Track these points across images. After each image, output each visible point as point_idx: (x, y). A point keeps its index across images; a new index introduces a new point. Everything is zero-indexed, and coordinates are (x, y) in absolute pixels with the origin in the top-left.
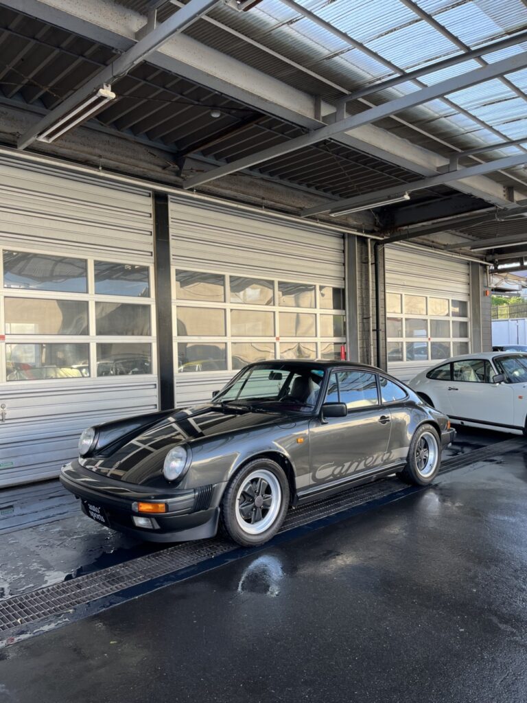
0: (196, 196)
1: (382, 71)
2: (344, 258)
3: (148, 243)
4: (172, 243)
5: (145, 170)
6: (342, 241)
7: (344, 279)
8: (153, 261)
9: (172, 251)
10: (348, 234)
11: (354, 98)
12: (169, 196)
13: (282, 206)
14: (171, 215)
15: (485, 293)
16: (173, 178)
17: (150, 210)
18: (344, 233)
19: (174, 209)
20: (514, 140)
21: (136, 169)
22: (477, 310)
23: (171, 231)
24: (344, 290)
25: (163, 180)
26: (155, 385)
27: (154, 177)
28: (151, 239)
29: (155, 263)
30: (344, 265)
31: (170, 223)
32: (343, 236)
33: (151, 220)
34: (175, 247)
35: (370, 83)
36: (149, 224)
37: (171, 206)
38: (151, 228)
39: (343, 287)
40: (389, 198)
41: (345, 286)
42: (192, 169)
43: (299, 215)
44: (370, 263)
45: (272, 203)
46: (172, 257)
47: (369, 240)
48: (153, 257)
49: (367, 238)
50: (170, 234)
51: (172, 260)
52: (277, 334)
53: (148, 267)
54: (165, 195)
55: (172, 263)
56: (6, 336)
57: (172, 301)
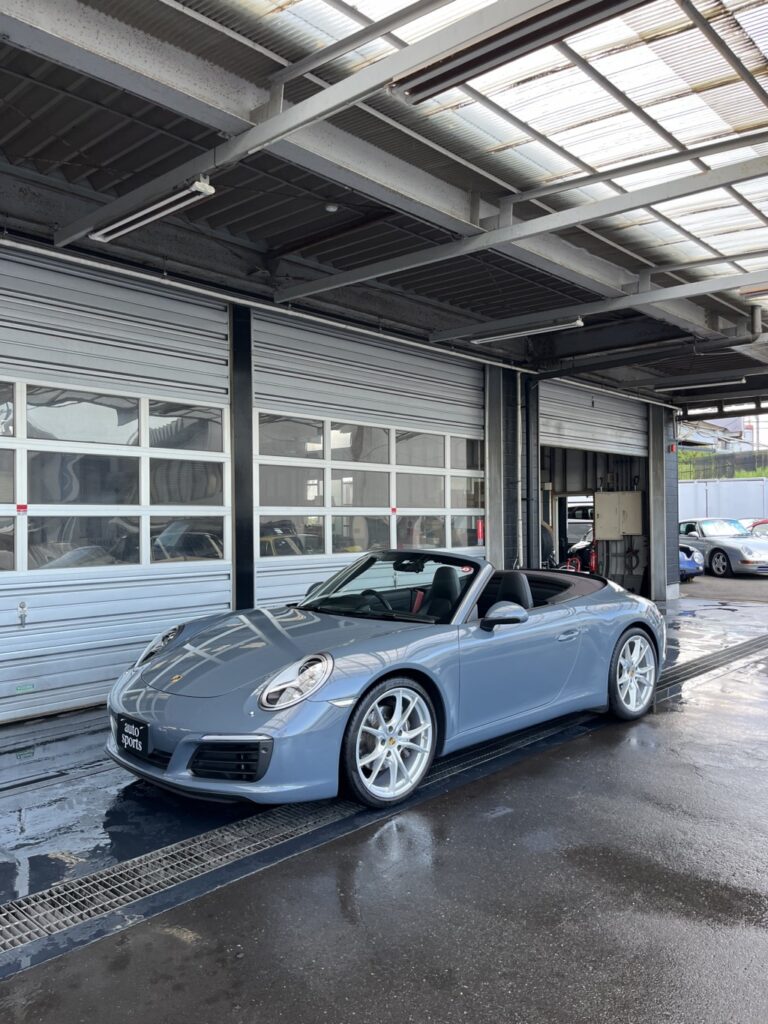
0: (290, 313)
1: (567, 169)
2: (484, 398)
3: (222, 377)
4: (255, 376)
5: (225, 277)
6: (481, 375)
7: (484, 427)
8: (228, 401)
9: (255, 388)
10: (491, 365)
11: (524, 199)
12: (252, 311)
13: (404, 326)
14: (254, 337)
15: (670, 449)
16: (260, 288)
17: (226, 330)
18: (484, 365)
19: (258, 330)
20: (727, 254)
21: (213, 274)
22: (659, 471)
23: (254, 360)
24: (483, 442)
25: (248, 290)
26: (229, 575)
27: (235, 286)
28: (226, 371)
29: (232, 405)
30: (484, 408)
31: (253, 348)
32: (483, 368)
33: (227, 344)
34: (259, 381)
35: (547, 181)
36: (224, 351)
37: (255, 325)
38: (226, 355)
39: (482, 438)
40: (555, 323)
41: (484, 437)
42: (287, 275)
43: (428, 340)
44: (519, 407)
45: (392, 322)
46: (254, 396)
47: (519, 374)
48: (228, 396)
49: (516, 371)
50: (253, 364)
51: (254, 400)
52: (393, 504)
53: (221, 410)
54: (247, 310)
55: (254, 404)
56: (29, 506)
57: (254, 457)
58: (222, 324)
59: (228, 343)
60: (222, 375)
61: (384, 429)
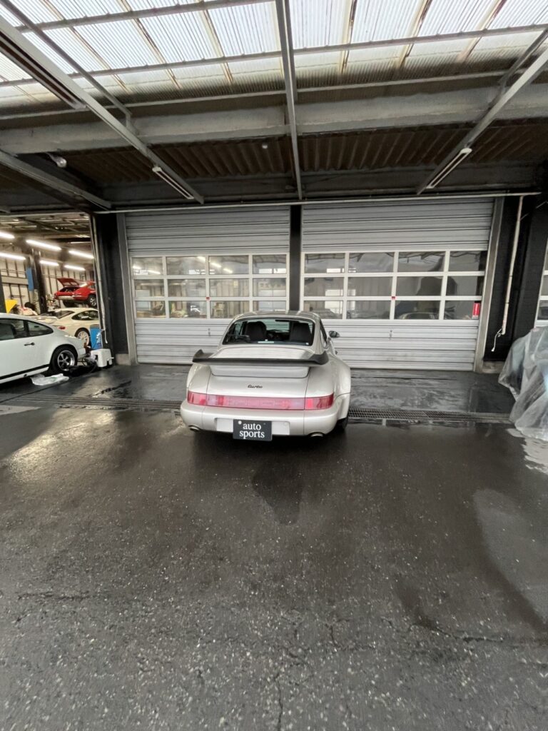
2: (491, 221)
4: (303, 237)
6: (490, 206)
7: (488, 241)
9: (303, 242)
12: (303, 208)
14: (303, 218)
17: (288, 218)
18: (494, 198)
19: (305, 215)
23: (303, 229)
24: (487, 252)
28: (288, 237)
29: (291, 252)
30: (491, 228)
31: (303, 224)
32: (493, 200)
34: (305, 239)
36: (287, 228)
37: (304, 213)
38: (288, 230)
39: (486, 249)
43: (416, 193)
45: (383, 190)
46: (302, 246)
47: (521, 198)
48: (289, 248)
49: (519, 197)
50: (302, 231)
52: (394, 293)
53: (286, 255)
54: (299, 207)
55: (302, 249)
56: (210, 298)
57: (301, 275)
58: (287, 217)
59: (289, 224)
60: (286, 240)
61: (388, 254)
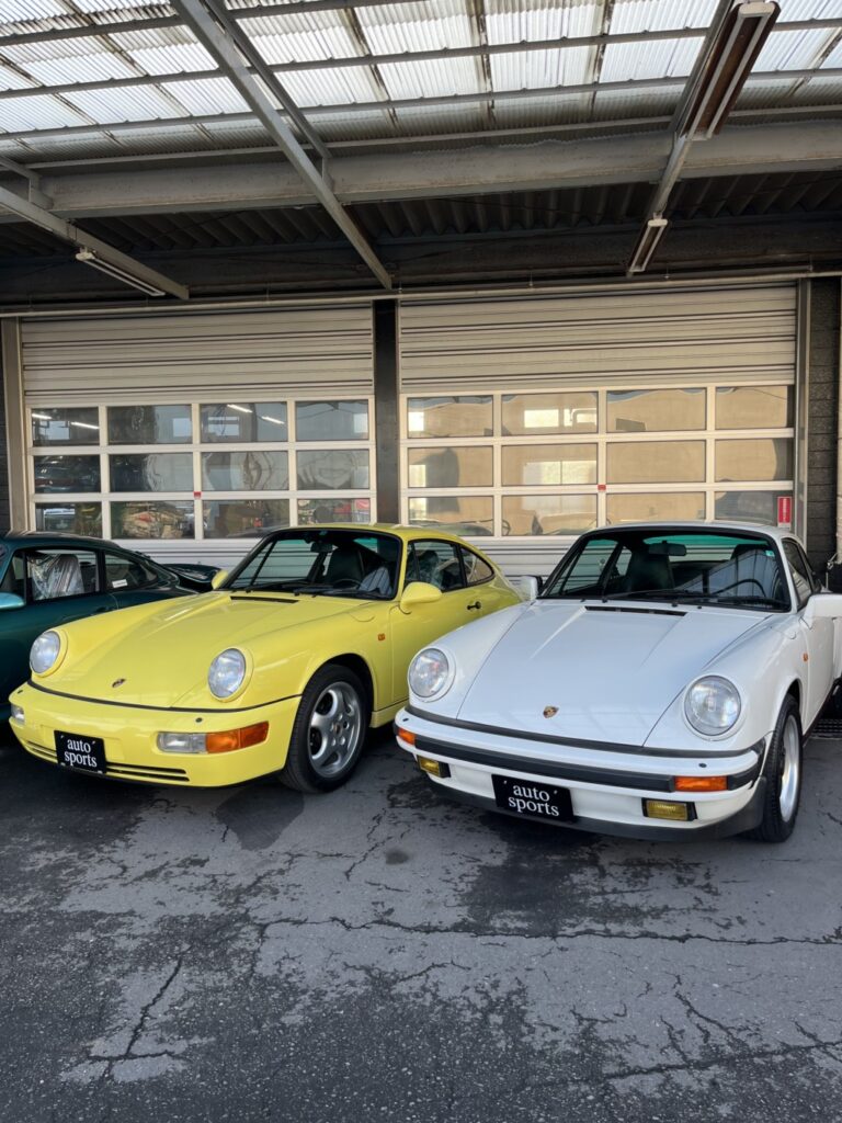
2: (796, 325)
3: (366, 370)
4: (402, 362)
6: (792, 292)
8: (373, 391)
9: (402, 374)
10: (802, 278)
12: (399, 303)
14: (400, 324)
17: (370, 325)
18: (797, 280)
19: (404, 318)
23: (401, 347)
24: (795, 387)
28: (370, 363)
29: (376, 394)
31: (400, 336)
32: (795, 284)
33: (370, 338)
34: (405, 367)
36: (368, 345)
37: (401, 312)
38: (371, 348)
39: (794, 383)
41: (796, 379)
44: (840, 329)
46: (400, 382)
48: (373, 387)
50: (399, 351)
51: (400, 386)
52: (602, 477)
53: (366, 400)
54: (392, 304)
56: (203, 494)
57: (401, 442)
58: (366, 320)
59: (372, 336)
60: (366, 368)
61: (589, 392)
